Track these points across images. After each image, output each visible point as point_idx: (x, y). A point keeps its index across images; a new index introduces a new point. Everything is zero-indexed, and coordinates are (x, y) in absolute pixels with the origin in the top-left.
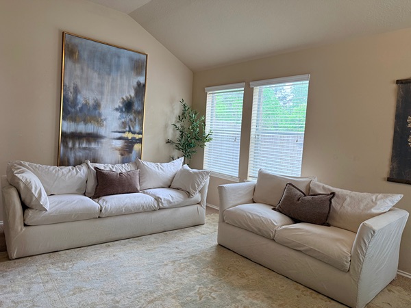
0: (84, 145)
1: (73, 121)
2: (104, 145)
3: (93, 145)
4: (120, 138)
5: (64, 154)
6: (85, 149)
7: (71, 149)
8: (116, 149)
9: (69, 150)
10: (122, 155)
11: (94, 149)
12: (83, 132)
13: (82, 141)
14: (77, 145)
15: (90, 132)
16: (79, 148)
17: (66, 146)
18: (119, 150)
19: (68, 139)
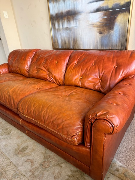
2: (81, 22)
3: (73, 24)
4: (98, 10)
5: (55, 36)
6: (67, 29)
7: (58, 30)
8: (94, 26)
9: (57, 31)
10: (101, 33)
11: (73, 28)
13: (63, 20)
15: (69, 10)
17: (54, 28)
18: (97, 27)
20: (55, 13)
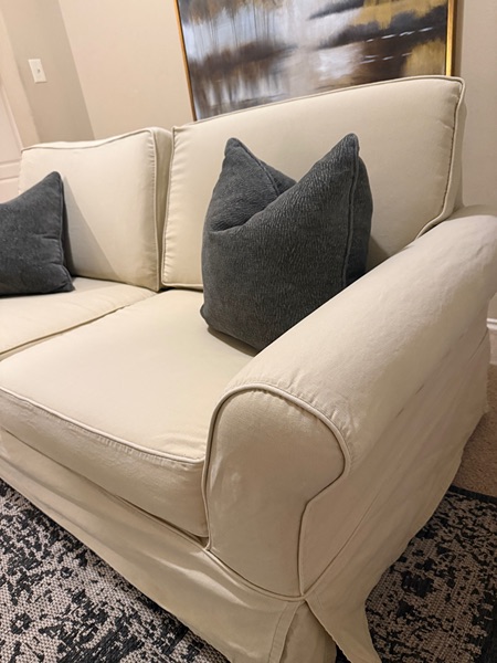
0: (242, 95)
1: (202, 18)
12: (232, 46)
14: (226, 99)
16: (232, 103)
19: (204, 82)
20: (204, 55)
